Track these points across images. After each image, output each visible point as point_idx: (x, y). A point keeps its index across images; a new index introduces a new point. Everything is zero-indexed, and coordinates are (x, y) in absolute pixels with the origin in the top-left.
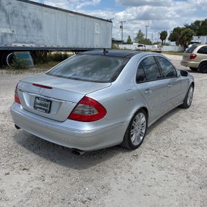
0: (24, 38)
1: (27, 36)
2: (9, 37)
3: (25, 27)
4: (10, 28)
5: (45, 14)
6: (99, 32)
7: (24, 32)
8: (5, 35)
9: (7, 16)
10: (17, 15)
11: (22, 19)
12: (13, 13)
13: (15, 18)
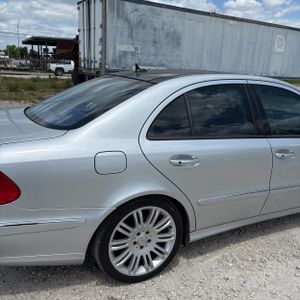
0: (152, 58)
1: (155, 55)
2: (129, 56)
3: (155, 42)
4: (133, 44)
5: (188, 23)
6: (282, 50)
7: (152, 50)
8: (125, 53)
9: (131, 27)
10: (144, 27)
11: (151, 31)
12: (140, 23)
13: (141, 31)
